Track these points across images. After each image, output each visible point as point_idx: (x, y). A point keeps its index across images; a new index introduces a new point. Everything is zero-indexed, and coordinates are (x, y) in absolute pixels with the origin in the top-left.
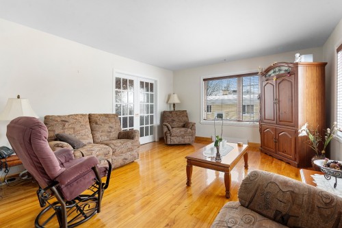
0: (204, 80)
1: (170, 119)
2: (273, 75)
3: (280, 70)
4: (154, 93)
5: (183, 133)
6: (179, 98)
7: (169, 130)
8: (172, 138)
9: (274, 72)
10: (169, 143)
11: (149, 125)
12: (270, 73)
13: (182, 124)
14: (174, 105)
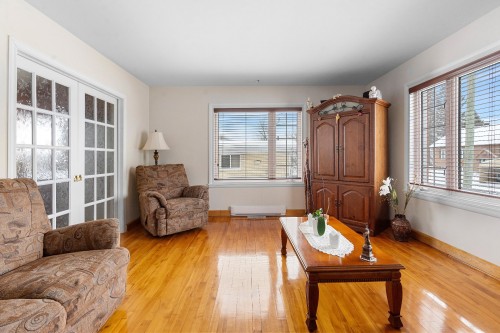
0: (216, 110)
1: (155, 183)
2: (333, 112)
3: (344, 106)
4: (115, 127)
5: (190, 208)
6: (167, 140)
7: (162, 206)
8: (170, 222)
9: (335, 109)
10: (164, 233)
11: (106, 200)
12: (327, 109)
13: (178, 190)
14: (156, 153)
